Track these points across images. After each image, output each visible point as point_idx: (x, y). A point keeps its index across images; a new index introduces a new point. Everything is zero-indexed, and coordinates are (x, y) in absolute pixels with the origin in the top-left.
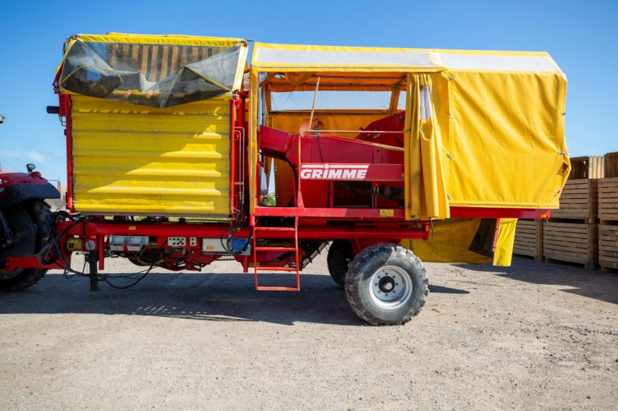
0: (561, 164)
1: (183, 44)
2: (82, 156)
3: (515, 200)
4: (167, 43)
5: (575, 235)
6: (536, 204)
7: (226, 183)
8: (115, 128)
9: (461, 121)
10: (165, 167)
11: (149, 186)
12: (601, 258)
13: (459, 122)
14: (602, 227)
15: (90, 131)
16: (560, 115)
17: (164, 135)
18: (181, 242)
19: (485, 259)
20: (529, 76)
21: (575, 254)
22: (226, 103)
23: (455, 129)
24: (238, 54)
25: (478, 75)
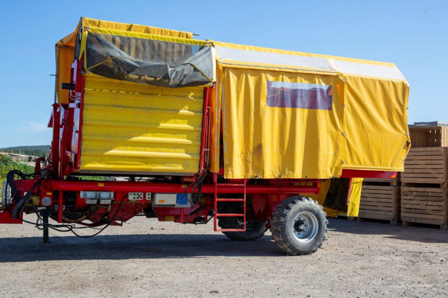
0: (406, 141)
1: (168, 41)
2: (91, 125)
3: (381, 166)
4: (156, 39)
5: (383, 196)
6: (392, 168)
7: (197, 149)
8: (117, 104)
9: (350, 110)
10: (154, 136)
11: (140, 150)
12: (403, 214)
13: (349, 111)
14: (404, 189)
15: (98, 105)
16: (405, 109)
17: (155, 111)
18: (139, 196)
19: (337, 212)
20: (388, 82)
21: (382, 213)
22: (201, 89)
23: (346, 115)
24: (211, 54)
25: (360, 79)
